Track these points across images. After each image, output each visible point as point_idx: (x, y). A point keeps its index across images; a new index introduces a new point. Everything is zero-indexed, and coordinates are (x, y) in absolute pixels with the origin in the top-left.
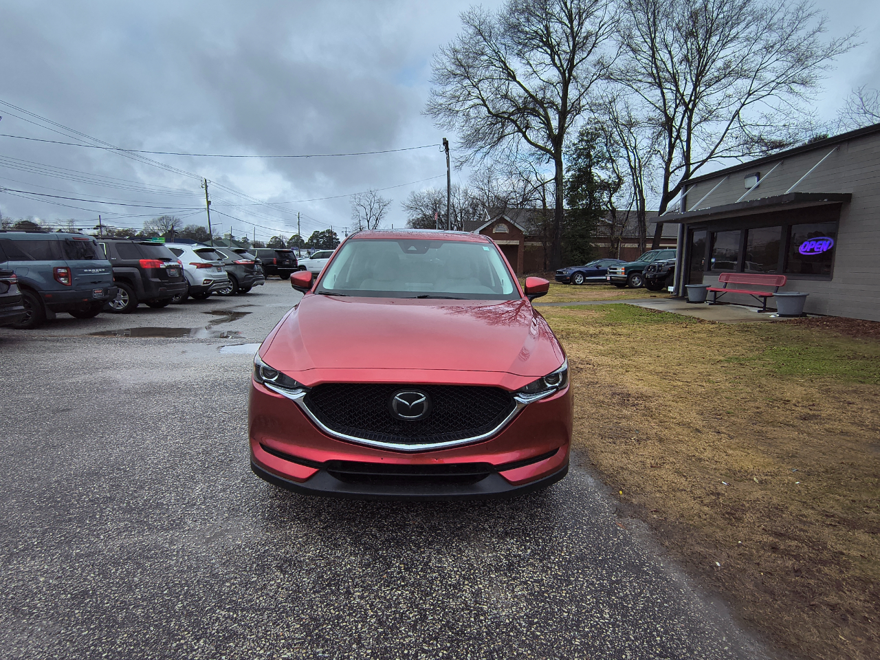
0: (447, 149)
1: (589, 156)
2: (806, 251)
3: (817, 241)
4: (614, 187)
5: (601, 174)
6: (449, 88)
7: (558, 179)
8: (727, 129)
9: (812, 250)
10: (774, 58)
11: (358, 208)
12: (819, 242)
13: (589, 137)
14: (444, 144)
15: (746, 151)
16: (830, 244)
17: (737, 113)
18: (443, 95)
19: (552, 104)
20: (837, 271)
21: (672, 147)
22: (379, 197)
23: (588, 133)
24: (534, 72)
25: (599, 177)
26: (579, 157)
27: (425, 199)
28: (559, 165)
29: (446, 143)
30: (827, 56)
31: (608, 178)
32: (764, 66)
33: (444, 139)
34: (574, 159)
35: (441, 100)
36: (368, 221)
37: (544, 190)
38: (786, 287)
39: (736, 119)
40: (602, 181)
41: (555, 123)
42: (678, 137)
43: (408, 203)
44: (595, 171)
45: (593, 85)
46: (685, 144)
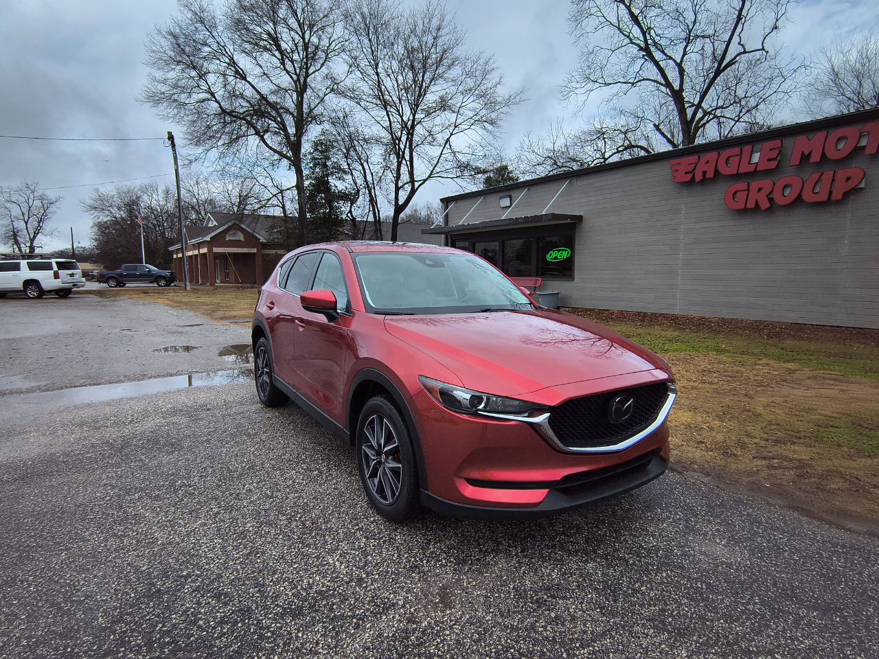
0: (173, 145)
1: (325, 165)
2: (551, 259)
3: (559, 251)
4: (351, 198)
5: (338, 184)
6: (172, 75)
7: (299, 186)
8: (441, 154)
9: (556, 258)
10: (471, 99)
11: (8, 205)
12: (561, 252)
13: (324, 147)
14: (169, 138)
15: (459, 174)
16: (568, 253)
17: (448, 140)
18: (164, 81)
19: (287, 111)
20: (577, 274)
21: (399, 164)
22: (41, 193)
23: (322, 144)
24: (265, 74)
25: (336, 187)
26: (315, 166)
27: (115, 199)
28: (299, 172)
29: (171, 137)
30: (507, 105)
31: (345, 188)
32: (463, 104)
33: (170, 133)
34: (311, 167)
35: (163, 88)
36: (26, 223)
37: (283, 197)
38: (541, 287)
39: (447, 146)
40: (340, 192)
41: (292, 130)
42: (403, 157)
43: (90, 202)
44: (333, 181)
45: (326, 98)
46: (408, 163)
